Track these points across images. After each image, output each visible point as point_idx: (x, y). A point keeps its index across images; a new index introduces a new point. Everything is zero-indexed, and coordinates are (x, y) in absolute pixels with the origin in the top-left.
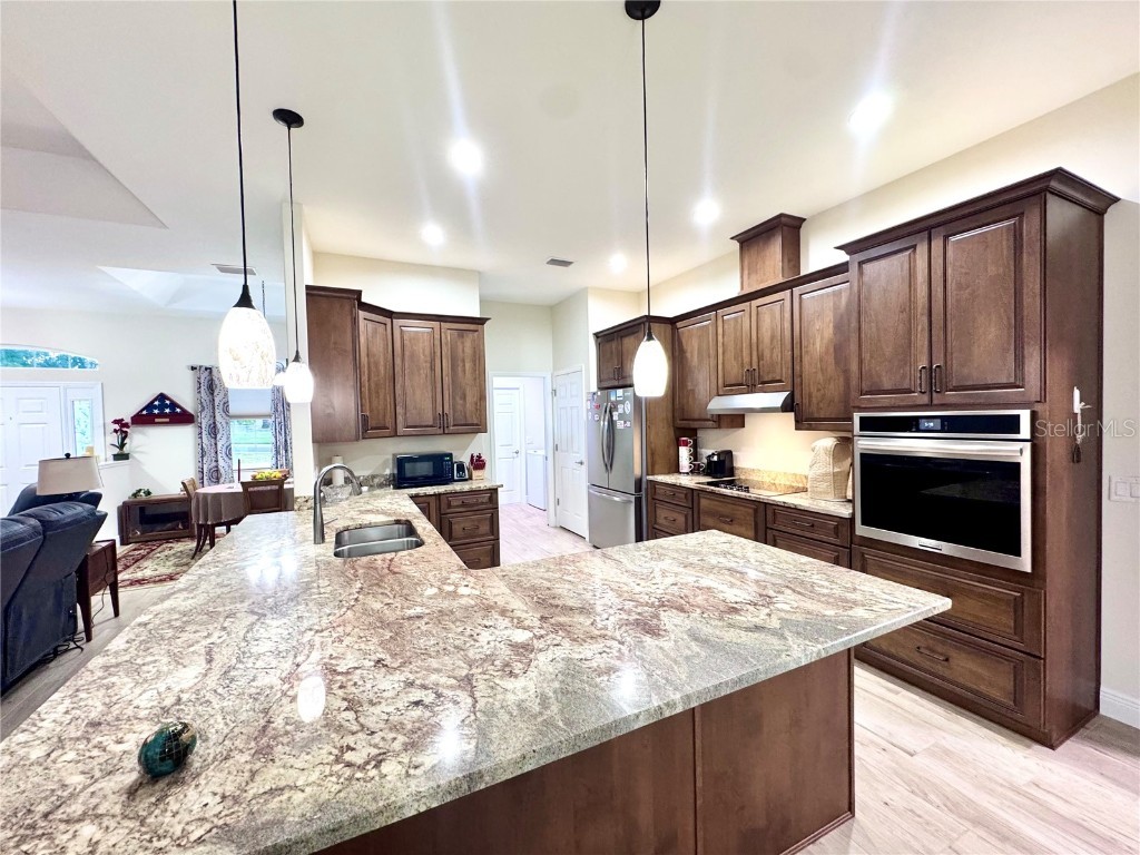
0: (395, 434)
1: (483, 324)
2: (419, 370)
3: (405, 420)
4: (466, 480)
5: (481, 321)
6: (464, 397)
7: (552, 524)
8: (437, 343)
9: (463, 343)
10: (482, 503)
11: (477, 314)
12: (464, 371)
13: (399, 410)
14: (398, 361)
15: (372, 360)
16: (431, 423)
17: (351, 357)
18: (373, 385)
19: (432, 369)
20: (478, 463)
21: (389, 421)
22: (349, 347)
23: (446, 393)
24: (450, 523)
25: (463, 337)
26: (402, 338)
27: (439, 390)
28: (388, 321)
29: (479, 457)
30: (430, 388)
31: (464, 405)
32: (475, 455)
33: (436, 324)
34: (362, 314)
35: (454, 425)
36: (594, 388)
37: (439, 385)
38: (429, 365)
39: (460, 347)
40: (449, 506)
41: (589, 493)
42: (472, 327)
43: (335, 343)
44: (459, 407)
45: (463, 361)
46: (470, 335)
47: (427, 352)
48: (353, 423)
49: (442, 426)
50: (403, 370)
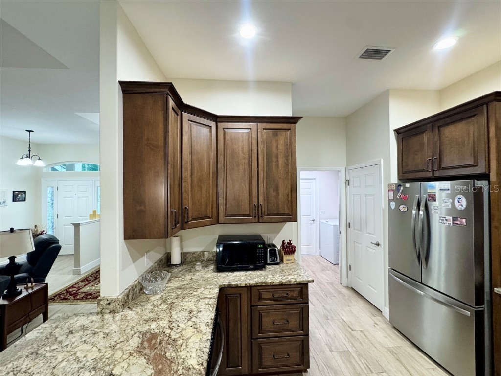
0: (217, 222)
1: (296, 123)
2: (238, 165)
3: (226, 209)
4: (278, 264)
5: (293, 120)
6: (277, 190)
7: (344, 283)
8: (254, 141)
9: (277, 141)
10: (292, 298)
11: (289, 114)
12: (277, 166)
13: (221, 201)
14: (221, 159)
15: (195, 158)
16: (248, 213)
17: (163, 153)
18: (195, 180)
19: (250, 164)
20: (289, 248)
21: (211, 211)
22: (161, 142)
23: (261, 185)
24: (260, 315)
25: (277, 135)
26: (225, 138)
27: (255, 183)
28: (213, 124)
29: (290, 243)
30: (247, 182)
31: (277, 197)
32: (287, 241)
33: (253, 125)
34: (185, 115)
35: (268, 215)
36: (394, 179)
37: (255, 179)
38: (246, 161)
39: (275, 145)
40: (260, 298)
41: (389, 275)
42: (285, 126)
43: (148, 139)
44: (273, 199)
45: (277, 157)
46: (283, 133)
47: (246, 150)
48: (162, 220)
49: (258, 214)
50: (225, 166)
